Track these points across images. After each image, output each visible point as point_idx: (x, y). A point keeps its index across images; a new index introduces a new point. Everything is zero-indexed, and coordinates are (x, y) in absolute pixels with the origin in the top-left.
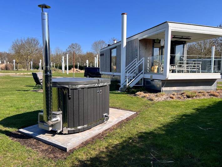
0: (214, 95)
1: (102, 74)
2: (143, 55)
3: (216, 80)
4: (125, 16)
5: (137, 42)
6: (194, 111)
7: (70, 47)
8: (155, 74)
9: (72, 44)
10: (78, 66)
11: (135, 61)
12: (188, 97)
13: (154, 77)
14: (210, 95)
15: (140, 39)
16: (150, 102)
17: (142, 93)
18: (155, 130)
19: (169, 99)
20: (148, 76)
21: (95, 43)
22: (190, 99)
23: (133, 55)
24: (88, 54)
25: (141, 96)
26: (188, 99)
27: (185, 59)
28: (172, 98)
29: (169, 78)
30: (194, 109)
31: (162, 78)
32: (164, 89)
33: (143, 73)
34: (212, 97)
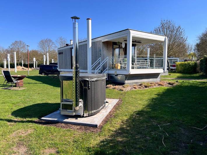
0: (161, 85)
1: (61, 71)
2: (105, 55)
3: (159, 73)
4: (90, 21)
5: (100, 44)
6: (156, 96)
7: (14, 44)
8: (119, 70)
9: (16, 41)
10: (23, 64)
11: (100, 59)
12: (146, 87)
13: (118, 72)
14: (158, 85)
15: (103, 41)
16: (122, 92)
17: (111, 85)
18: (143, 109)
19: (133, 89)
20: (112, 72)
21: (42, 41)
22: (147, 88)
23: (96, 54)
24: (33, 51)
25: (111, 88)
26: (146, 88)
27: (136, 58)
28: (135, 88)
29: (131, 73)
30: (156, 95)
31: (125, 73)
32: (126, 82)
33: (108, 70)
34: (160, 86)
